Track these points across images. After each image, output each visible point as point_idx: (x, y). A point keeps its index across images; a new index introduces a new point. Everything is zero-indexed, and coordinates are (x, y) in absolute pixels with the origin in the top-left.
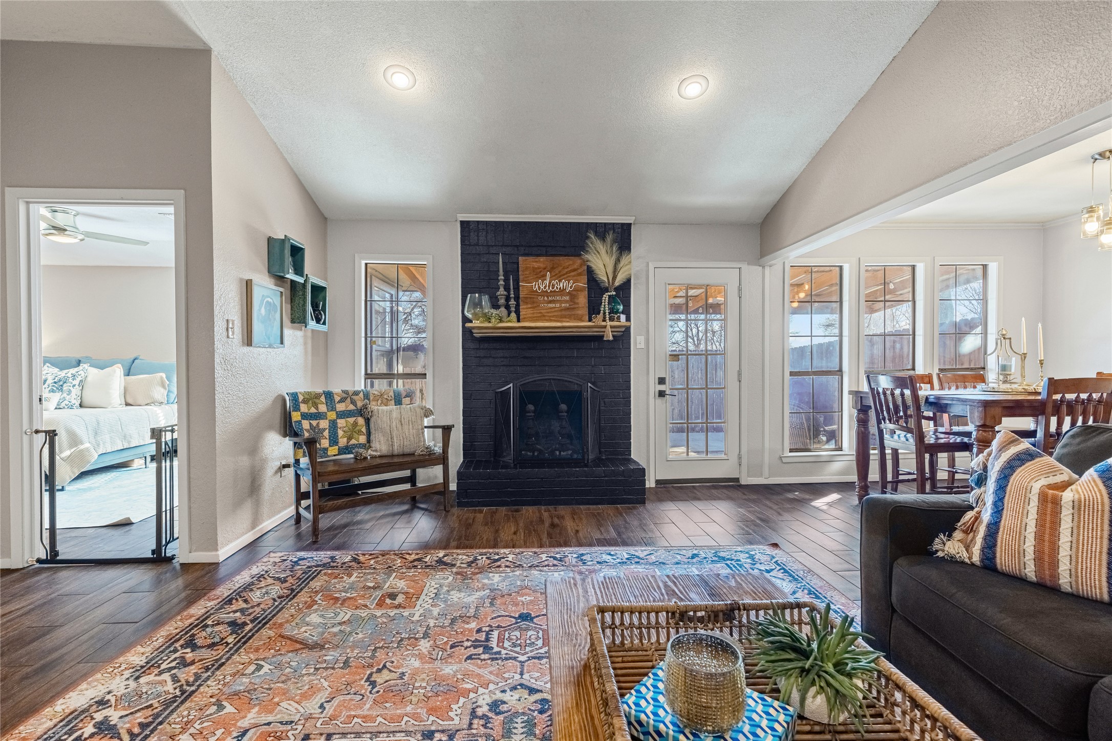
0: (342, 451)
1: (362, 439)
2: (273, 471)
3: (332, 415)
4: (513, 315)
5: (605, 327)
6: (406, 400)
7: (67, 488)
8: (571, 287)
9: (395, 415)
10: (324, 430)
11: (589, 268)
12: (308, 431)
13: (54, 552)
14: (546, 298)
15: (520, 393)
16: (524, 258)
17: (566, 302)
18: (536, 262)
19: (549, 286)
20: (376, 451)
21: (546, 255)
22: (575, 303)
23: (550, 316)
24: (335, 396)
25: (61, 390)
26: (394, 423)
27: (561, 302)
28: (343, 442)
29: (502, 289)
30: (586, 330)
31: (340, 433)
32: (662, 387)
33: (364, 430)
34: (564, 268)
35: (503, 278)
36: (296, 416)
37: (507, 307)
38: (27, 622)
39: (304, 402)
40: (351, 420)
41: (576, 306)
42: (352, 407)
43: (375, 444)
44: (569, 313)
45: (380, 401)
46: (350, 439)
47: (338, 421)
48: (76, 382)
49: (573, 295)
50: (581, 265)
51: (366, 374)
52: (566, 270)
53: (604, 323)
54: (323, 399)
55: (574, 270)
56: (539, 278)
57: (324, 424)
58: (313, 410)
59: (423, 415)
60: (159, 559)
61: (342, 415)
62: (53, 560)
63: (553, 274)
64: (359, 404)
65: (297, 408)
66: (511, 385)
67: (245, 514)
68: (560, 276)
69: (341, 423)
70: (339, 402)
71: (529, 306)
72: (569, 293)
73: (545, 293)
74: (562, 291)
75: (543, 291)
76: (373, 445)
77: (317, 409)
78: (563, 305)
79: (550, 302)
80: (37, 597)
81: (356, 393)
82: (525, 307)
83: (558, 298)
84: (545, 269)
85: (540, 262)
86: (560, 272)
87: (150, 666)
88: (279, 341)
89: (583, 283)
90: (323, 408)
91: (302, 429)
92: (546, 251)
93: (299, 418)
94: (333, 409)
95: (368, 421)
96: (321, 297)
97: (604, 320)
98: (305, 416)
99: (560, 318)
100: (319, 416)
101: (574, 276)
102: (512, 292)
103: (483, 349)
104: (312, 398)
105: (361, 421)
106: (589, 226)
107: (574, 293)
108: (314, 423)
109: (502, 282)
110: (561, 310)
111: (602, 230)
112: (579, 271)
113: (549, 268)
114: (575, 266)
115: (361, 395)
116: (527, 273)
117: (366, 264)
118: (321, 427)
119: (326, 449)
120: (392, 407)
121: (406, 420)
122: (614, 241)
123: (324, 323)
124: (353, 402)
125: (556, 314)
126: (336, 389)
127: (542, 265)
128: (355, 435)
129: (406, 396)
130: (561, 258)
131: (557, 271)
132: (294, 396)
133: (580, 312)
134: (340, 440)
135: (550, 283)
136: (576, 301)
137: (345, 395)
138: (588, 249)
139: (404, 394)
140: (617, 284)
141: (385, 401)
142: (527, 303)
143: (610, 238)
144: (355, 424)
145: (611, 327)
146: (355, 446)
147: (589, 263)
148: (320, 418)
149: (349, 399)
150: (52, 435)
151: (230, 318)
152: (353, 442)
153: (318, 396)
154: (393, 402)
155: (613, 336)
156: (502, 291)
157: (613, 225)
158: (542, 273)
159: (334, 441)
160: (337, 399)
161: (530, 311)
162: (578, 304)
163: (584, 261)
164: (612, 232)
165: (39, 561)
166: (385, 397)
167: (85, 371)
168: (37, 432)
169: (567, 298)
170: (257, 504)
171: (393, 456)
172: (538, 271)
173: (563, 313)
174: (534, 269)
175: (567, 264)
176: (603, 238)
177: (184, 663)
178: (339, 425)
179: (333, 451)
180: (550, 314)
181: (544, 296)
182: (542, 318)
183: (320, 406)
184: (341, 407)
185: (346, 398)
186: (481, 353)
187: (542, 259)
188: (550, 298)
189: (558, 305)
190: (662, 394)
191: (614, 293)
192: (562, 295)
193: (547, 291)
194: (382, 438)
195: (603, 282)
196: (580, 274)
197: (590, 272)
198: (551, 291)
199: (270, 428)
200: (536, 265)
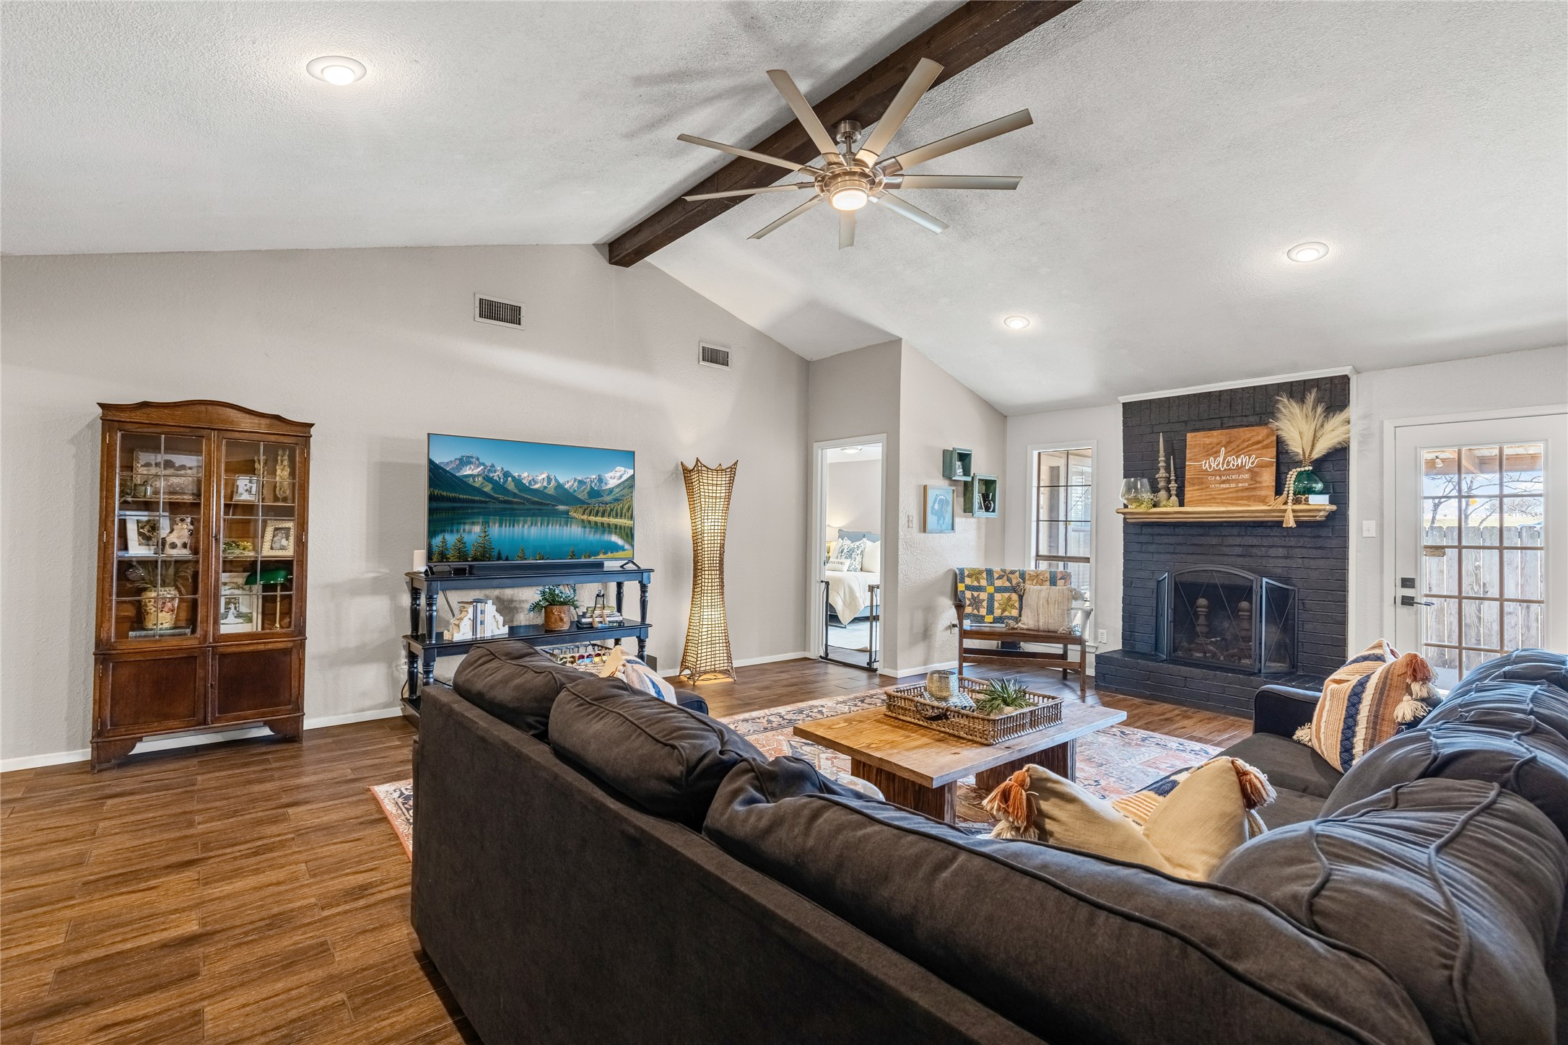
0: (997, 620)
1: (1015, 613)
2: (943, 627)
3: (991, 589)
4: (1174, 498)
5: (1285, 511)
6: (1060, 582)
7: (848, 627)
8: (1252, 463)
9: (1043, 594)
10: (984, 600)
11: (1278, 438)
12: (969, 599)
13: (827, 654)
14: (1218, 478)
15: (1176, 583)
16: (1193, 434)
17: (1244, 481)
18: (1208, 437)
19: (1223, 464)
20: (1024, 624)
21: (1222, 427)
22: (1257, 482)
23: (1223, 499)
24: (995, 574)
25: (851, 557)
26: (1041, 602)
27: (1237, 481)
28: (998, 612)
29: (1162, 471)
30: (1263, 515)
31: (996, 605)
32: (1409, 592)
33: (1017, 605)
34: (1244, 441)
35: (1163, 459)
36: (961, 587)
37: (1168, 490)
38: (810, 678)
39: (969, 576)
40: (1006, 595)
41: (1258, 485)
42: (1007, 584)
43: (1024, 618)
44: (1250, 493)
45: (1035, 581)
46: (1004, 610)
47: (996, 594)
48: (859, 552)
49: (1254, 473)
50: (1268, 436)
51: (1037, 555)
52: (1247, 443)
53: (1284, 507)
54: (984, 575)
55: (1258, 442)
56: (1211, 455)
57: (983, 596)
58: (976, 584)
59: (1070, 597)
60: (870, 669)
61: (999, 590)
62: (825, 658)
63: (1229, 449)
64: (1014, 582)
65: (962, 581)
66: (1166, 575)
67: (919, 651)
68: (1239, 451)
69: (998, 596)
70: (997, 579)
71: (1197, 487)
72: (1250, 470)
73: (1217, 472)
74: (1240, 469)
75: (1214, 470)
76: (1022, 618)
77: (979, 582)
78: (1240, 485)
79: (1224, 482)
80: (816, 671)
81: (1013, 572)
82: (1191, 488)
83: (1234, 477)
84: (1218, 444)
85: (1216, 436)
86: (1238, 446)
87: (844, 702)
88: (950, 527)
89: (1269, 456)
90: (983, 583)
91: (964, 597)
92: (1222, 424)
93: (964, 589)
94: (992, 584)
95: (1021, 598)
96: (992, 488)
97: (1286, 503)
98: (968, 588)
99: (1236, 500)
100: (979, 589)
101: (1257, 449)
102: (1173, 474)
103: (1145, 535)
104: (975, 574)
105: (1015, 597)
106: (1280, 388)
107: (1256, 469)
108: (976, 594)
109: (1162, 464)
110: (1237, 491)
111: (1297, 391)
112: (1265, 443)
113: (1224, 443)
114: (1260, 438)
115: (1017, 574)
116: (1197, 450)
117: (1039, 453)
118: (981, 598)
119: (984, 617)
120: (1047, 586)
121: (1053, 600)
122: (1318, 401)
123: (994, 511)
124: (1009, 580)
125: (1230, 495)
126: (997, 569)
127: (1215, 440)
128: (1009, 608)
129: (1061, 579)
130: (1241, 429)
131: (1234, 445)
132: (962, 571)
133: (1263, 493)
134: (995, 611)
135: (1224, 460)
136: (1258, 479)
137: (1003, 573)
138: (1279, 415)
139: (1059, 576)
140: (1315, 455)
141: (1040, 581)
142: (1194, 485)
143: (1311, 397)
144: (1009, 599)
145: (1294, 511)
146: (1008, 618)
147: (1279, 432)
148: (981, 591)
149: (1005, 577)
150: (827, 583)
151: (910, 514)
152: (1006, 614)
153: (980, 572)
154: (1048, 583)
155: (1296, 522)
156: (1162, 473)
157: (1317, 383)
158: (1214, 450)
159: (990, 611)
160: (996, 576)
161: (1197, 493)
162: (1260, 482)
163: (1272, 431)
164: (1315, 390)
165: (821, 657)
166: (1041, 577)
167: (865, 544)
168: (822, 582)
169: (1247, 476)
170: (929, 649)
171: (1038, 631)
172: (1210, 447)
173: (1240, 494)
174: (1205, 446)
175: (1248, 436)
176: (1302, 400)
177: (856, 705)
178: (996, 598)
179: (989, 618)
180: (1223, 496)
181: (1215, 476)
182: (1212, 500)
183: (981, 581)
184: (998, 583)
185: (1003, 576)
186: (1144, 539)
187: (1215, 433)
188: (1223, 478)
189: (1233, 485)
190: (1407, 601)
191: (1311, 468)
192: (1239, 474)
193: (1219, 470)
194: (1030, 614)
195: (1297, 454)
196: (1266, 447)
197: (1280, 442)
198: (1225, 470)
199: (942, 594)
200: (1207, 441)
